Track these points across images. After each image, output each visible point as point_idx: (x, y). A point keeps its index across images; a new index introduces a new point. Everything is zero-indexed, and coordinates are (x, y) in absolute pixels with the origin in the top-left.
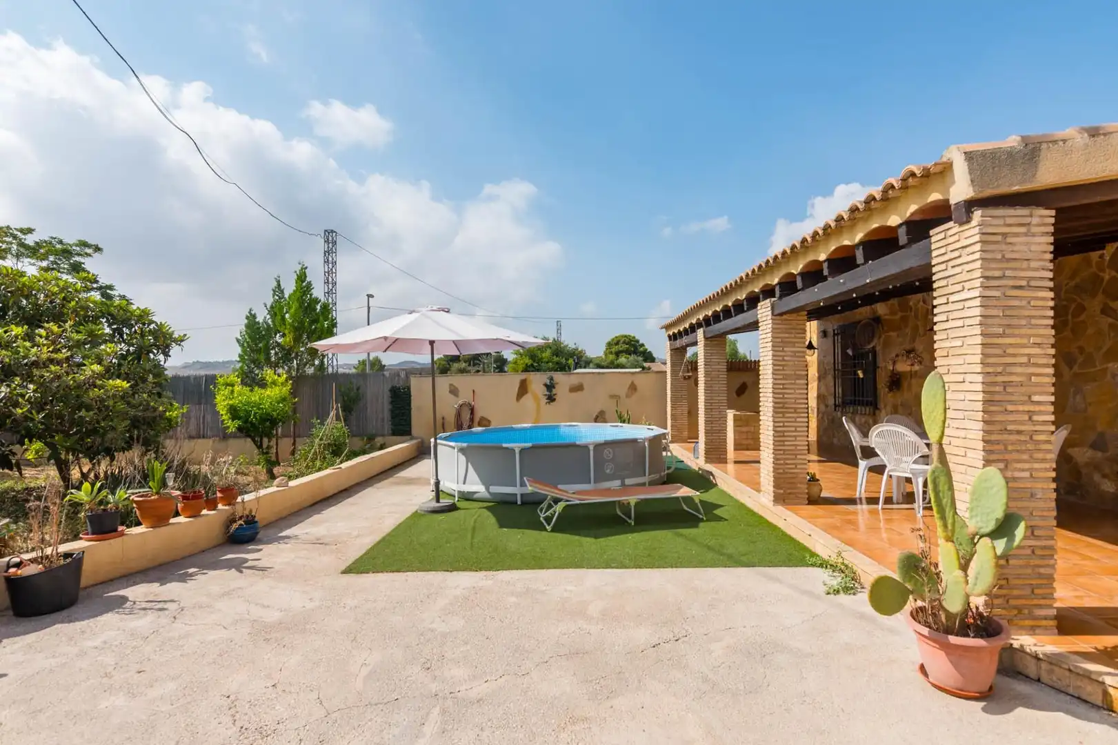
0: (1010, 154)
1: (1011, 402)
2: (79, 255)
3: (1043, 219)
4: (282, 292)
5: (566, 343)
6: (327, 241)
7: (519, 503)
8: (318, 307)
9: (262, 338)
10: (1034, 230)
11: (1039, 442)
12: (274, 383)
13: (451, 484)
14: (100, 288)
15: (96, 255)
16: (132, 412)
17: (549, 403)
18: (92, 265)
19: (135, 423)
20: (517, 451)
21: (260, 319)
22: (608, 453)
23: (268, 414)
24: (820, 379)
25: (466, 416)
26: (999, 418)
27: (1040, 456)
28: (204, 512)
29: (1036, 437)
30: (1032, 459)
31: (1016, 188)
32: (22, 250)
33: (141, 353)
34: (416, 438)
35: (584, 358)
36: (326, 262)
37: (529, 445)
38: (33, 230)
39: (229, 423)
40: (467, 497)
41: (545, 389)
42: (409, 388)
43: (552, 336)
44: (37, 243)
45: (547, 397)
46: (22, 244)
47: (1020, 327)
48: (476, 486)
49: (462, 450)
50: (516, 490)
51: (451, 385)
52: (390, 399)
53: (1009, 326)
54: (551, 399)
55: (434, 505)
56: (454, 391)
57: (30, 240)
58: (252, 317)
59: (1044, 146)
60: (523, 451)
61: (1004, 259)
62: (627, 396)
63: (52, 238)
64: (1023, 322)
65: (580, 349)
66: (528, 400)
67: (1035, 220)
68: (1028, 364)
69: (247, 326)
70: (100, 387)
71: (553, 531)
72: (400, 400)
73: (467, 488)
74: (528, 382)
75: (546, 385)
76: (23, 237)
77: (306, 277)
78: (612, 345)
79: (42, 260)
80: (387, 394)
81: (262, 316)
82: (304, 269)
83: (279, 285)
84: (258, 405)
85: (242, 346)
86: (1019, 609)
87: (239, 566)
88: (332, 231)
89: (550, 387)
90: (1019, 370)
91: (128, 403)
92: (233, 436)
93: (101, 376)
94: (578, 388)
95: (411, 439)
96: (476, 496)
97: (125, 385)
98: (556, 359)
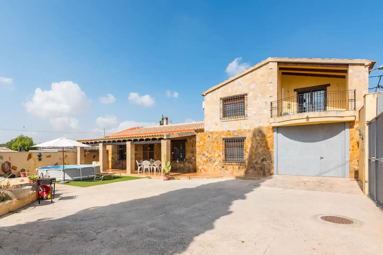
10: (170, 141)
17: (39, 161)
20: (81, 169)
24: (112, 154)
25: (6, 166)
31: (169, 138)
41: (38, 157)
45: (39, 159)
54: (40, 160)
56: (1, 158)
59: (170, 135)
66: (31, 160)
74: (31, 155)
75: (38, 155)
94: (49, 157)
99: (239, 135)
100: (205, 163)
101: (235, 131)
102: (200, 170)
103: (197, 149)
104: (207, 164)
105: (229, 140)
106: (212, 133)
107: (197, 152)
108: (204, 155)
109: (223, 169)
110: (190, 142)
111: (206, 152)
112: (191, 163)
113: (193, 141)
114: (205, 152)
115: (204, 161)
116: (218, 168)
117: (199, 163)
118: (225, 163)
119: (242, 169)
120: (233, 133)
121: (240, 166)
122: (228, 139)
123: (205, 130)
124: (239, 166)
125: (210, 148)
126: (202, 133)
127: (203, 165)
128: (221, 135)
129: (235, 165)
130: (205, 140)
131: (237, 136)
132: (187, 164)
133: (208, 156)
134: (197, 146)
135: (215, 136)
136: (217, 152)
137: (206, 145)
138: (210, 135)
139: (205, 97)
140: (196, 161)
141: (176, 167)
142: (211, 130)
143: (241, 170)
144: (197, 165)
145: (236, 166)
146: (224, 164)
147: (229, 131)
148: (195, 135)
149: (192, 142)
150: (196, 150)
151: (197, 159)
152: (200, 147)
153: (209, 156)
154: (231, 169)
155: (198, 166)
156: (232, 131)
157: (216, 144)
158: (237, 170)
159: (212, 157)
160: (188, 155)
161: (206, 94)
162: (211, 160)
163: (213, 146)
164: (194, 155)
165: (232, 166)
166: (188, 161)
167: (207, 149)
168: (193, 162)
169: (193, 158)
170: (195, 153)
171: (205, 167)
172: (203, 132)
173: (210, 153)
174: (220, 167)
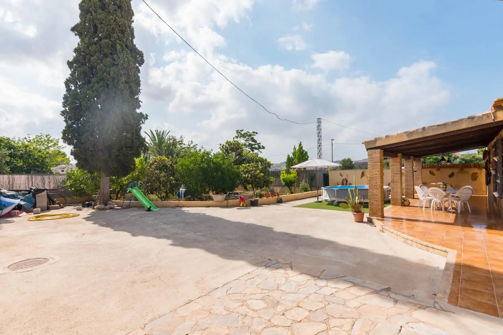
1: (373, 181)
2: (253, 135)
4: (296, 149)
8: (304, 152)
9: (291, 161)
10: (376, 153)
11: (378, 187)
12: (293, 173)
14: (257, 144)
15: (257, 135)
16: (264, 180)
18: (255, 137)
19: (265, 182)
20: (336, 190)
21: (290, 156)
23: (291, 181)
25: (345, 182)
26: (371, 183)
27: (378, 189)
28: (274, 197)
29: (377, 186)
30: (377, 190)
31: (373, 147)
32: (241, 136)
33: (266, 168)
36: (318, 129)
38: (243, 130)
39: (283, 183)
42: (328, 174)
44: (244, 133)
46: (241, 134)
47: (374, 168)
51: (340, 173)
53: (373, 168)
55: (317, 201)
56: (341, 175)
57: (243, 133)
58: (289, 156)
59: (378, 140)
61: (372, 158)
63: (247, 132)
64: (375, 168)
67: (377, 151)
69: (288, 158)
70: (259, 175)
72: (326, 177)
74: (364, 172)
77: (301, 145)
79: (245, 138)
80: (322, 176)
81: (291, 155)
82: (301, 143)
83: (295, 147)
84: (288, 178)
86: (375, 213)
87: (278, 205)
88: (320, 119)
90: (374, 175)
91: (264, 178)
92: (284, 186)
93: (259, 173)
96: (328, 200)
97: (263, 174)
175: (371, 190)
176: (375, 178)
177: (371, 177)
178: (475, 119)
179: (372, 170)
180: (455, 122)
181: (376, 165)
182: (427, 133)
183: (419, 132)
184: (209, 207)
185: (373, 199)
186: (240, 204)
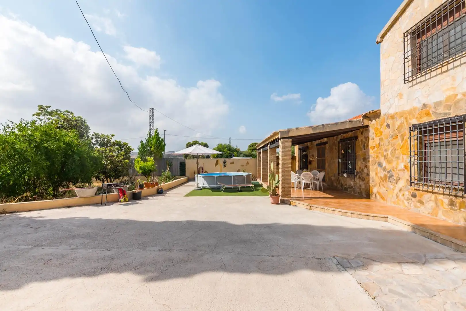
0: (285, 131)
1: (286, 166)
3: (290, 140)
5: (233, 146)
6: (150, 112)
7: (216, 188)
8: (161, 140)
9: (145, 148)
12: (150, 161)
13: (201, 185)
22: (236, 178)
23: (150, 169)
25: (201, 170)
26: (283, 168)
28: (154, 187)
29: (289, 171)
31: (286, 136)
32: (46, 113)
34: (187, 177)
35: (239, 152)
36: (150, 119)
37: (219, 176)
38: (50, 107)
39: (140, 171)
40: (204, 188)
42: (185, 163)
43: (227, 143)
44: (51, 111)
46: (46, 111)
48: (206, 185)
49: (203, 177)
50: (216, 186)
51: (197, 161)
52: (180, 166)
53: (285, 155)
54: (225, 166)
55: (197, 188)
57: (49, 110)
58: (142, 142)
59: (290, 131)
60: (217, 177)
62: (246, 166)
63: (57, 109)
65: (238, 148)
66: (218, 166)
67: (289, 141)
68: (288, 161)
69: (141, 145)
71: (223, 192)
72: (183, 165)
73: (204, 186)
74: (218, 161)
75: (223, 162)
76: (47, 109)
78: (251, 146)
79: (53, 117)
80: (179, 164)
81: (145, 142)
84: (147, 167)
85: (139, 150)
86: (286, 195)
88: (152, 108)
89: (225, 163)
94: (233, 163)
95: (186, 177)
96: (206, 187)
98: (229, 152)
99: (451, 111)
100: (383, 183)
101: (438, 104)
102: (376, 195)
103: (371, 152)
104: (385, 184)
105: (424, 128)
106: (392, 117)
107: (370, 159)
108: (380, 165)
109: (413, 199)
110: (362, 140)
111: (383, 158)
112: (363, 180)
113: (365, 138)
114: (382, 160)
115: (381, 178)
116: (403, 195)
117: (373, 181)
118: (418, 184)
119: (459, 209)
120: (435, 108)
121: (454, 198)
122: (425, 125)
123: (382, 113)
124: (451, 197)
125: (390, 150)
126: (377, 119)
127: (380, 185)
128: (408, 119)
129: (440, 194)
130: (381, 135)
131: (445, 114)
132: (357, 180)
133: (387, 167)
134: (371, 148)
135: (398, 123)
136: (403, 158)
137: (384, 145)
138: (390, 122)
139: (381, 44)
140: (369, 176)
141: (346, 185)
142: (392, 111)
143: (458, 211)
144: (370, 185)
145: (442, 196)
146: (415, 188)
147: (425, 105)
148: (368, 126)
149: (364, 140)
150: (369, 155)
151: (370, 173)
152: (376, 149)
153: (389, 167)
154: (432, 204)
155: (373, 186)
156: (433, 106)
157: (400, 142)
158: (448, 207)
159: (394, 170)
160: (359, 164)
161: (383, 37)
162: (392, 176)
163: (394, 145)
164: (366, 165)
165: (433, 196)
166: (359, 175)
167: (385, 153)
168: (365, 178)
169: (365, 171)
170: (367, 160)
171: (383, 190)
172: (379, 118)
173: (389, 162)
174: (407, 194)
175: (284, 175)
176: (287, 164)
177: (284, 163)
178: (353, 123)
179: (285, 157)
180: (333, 124)
181: (288, 153)
182: (326, 129)
183: (320, 128)
184: (70, 207)
185: (285, 182)
186: (120, 198)
